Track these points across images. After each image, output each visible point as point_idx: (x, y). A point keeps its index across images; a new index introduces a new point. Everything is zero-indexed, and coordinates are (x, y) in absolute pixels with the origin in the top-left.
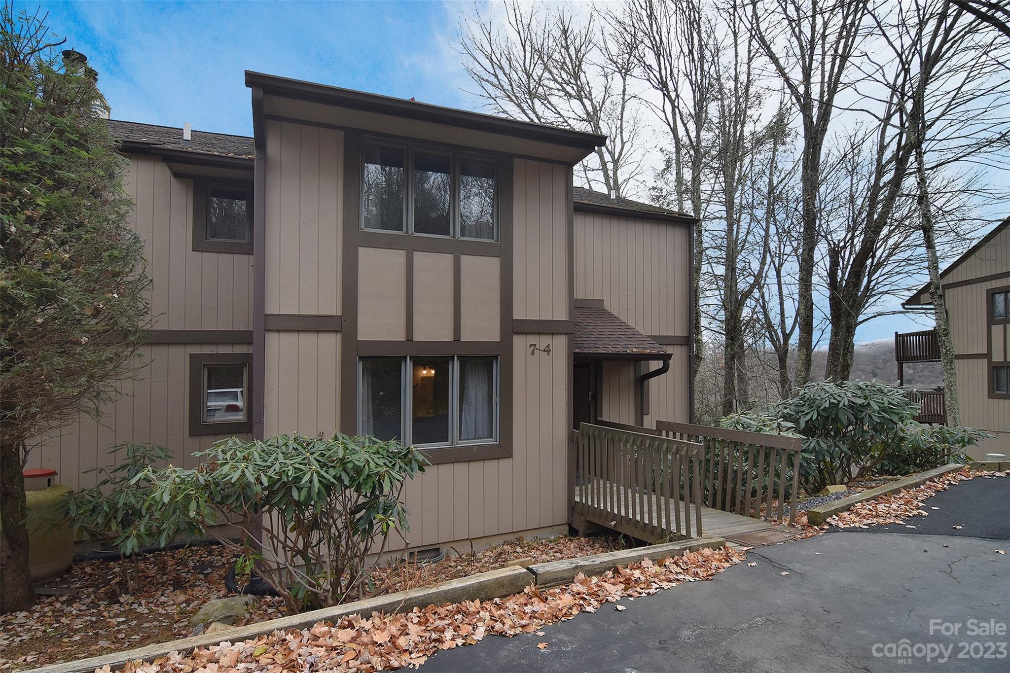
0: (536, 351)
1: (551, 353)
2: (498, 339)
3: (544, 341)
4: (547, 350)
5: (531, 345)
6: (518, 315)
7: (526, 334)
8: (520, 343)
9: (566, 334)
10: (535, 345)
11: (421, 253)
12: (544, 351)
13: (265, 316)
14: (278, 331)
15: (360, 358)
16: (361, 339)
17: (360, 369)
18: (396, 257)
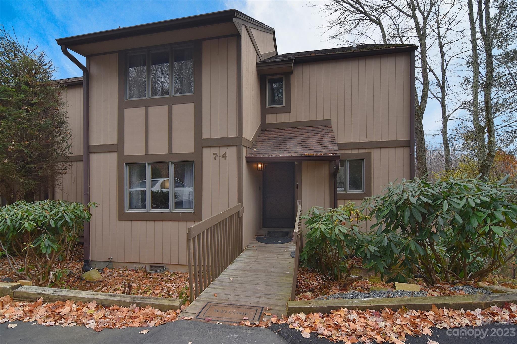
0: (217, 158)
1: (227, 158)
2: (193, 151)
3: (223, 150)
4: (224, 156)
5: (214, 154)
6: (206, 135)
7: (211, 147)
8: (207, 153)
9: (237, 146)
10: (216, 154)
11: (152, 107)
12: (223, 157)
13: (89, 146)
14: (95, 153)
15: (126, 164)
16: (125, 155)
17: (126, 170)
18: (141, 111)
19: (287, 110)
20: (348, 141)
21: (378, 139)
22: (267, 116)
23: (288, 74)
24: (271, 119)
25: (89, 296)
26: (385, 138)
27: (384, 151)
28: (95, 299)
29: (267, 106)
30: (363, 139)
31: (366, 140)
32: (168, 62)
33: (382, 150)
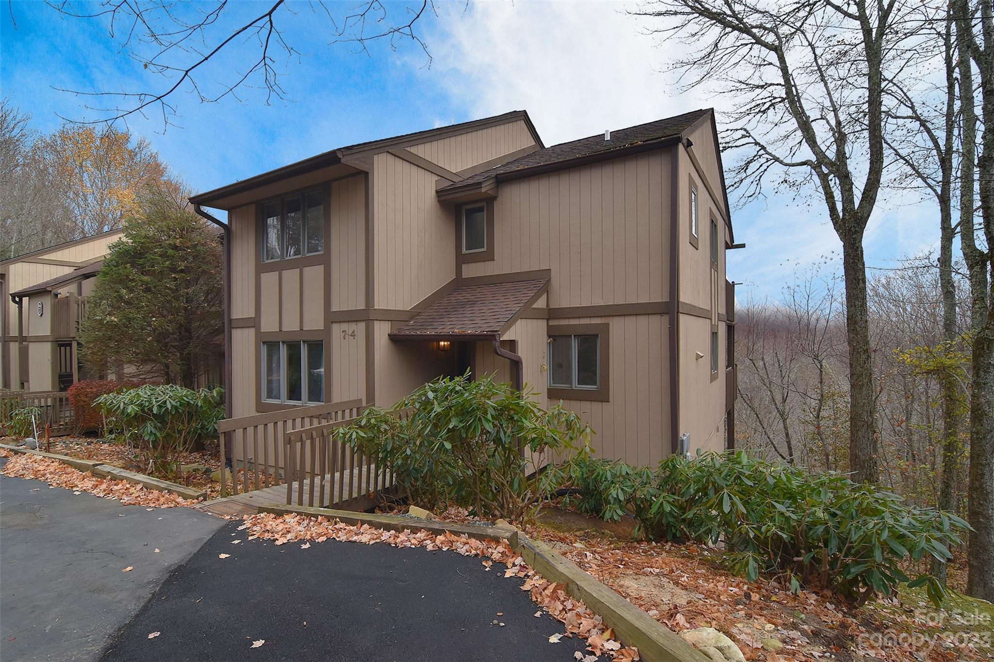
0: (346, 337)
1: (355, 338)
2: (322, 328)
3: (352, 327)
4: (353, 334)
5: (343, 332)
6: (335, 307)
7: (340, 322)
8: (336, 329)
9: (365, 320)
10: (346, 331)
11: (286, 271)
12: (351, 336)
13: (231, 320)
14: (236, 328)
15: (264, 343)
16: (262, 331)
17: (264, 350)
18: (274, 276)
19: (489, 256)
20: (575, 304)
21: (620, 301)
22: (464, 267)
23: (491, 200)
24: (471, 271)
25: (140, 479)
26: (632, 300)
27: (630, 321)
28: (142, 482)
29: (464, 251)
30: (599, 302)
31: (601, 303)
32: (300, 210)
33: (627, 318)
